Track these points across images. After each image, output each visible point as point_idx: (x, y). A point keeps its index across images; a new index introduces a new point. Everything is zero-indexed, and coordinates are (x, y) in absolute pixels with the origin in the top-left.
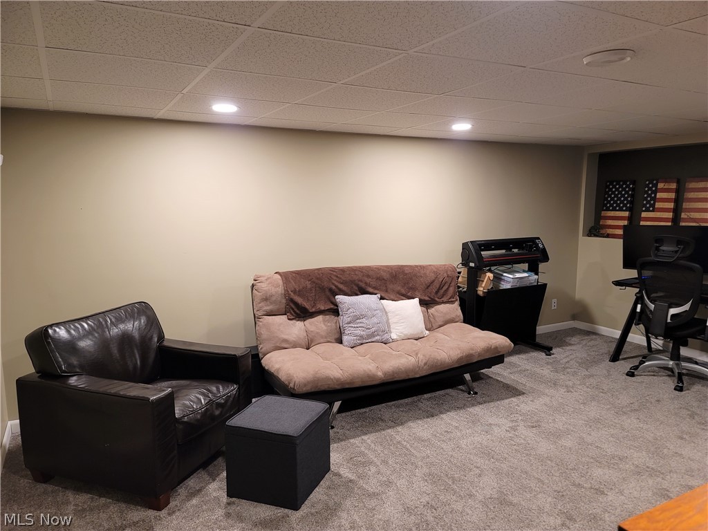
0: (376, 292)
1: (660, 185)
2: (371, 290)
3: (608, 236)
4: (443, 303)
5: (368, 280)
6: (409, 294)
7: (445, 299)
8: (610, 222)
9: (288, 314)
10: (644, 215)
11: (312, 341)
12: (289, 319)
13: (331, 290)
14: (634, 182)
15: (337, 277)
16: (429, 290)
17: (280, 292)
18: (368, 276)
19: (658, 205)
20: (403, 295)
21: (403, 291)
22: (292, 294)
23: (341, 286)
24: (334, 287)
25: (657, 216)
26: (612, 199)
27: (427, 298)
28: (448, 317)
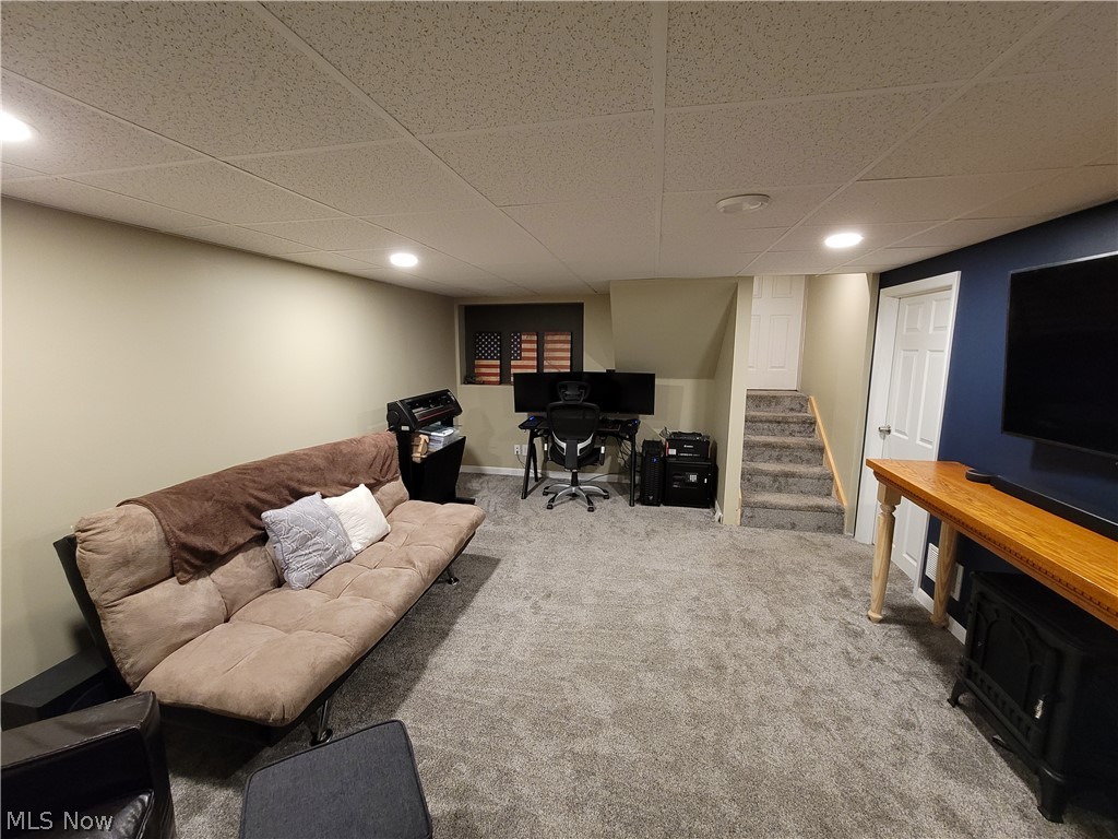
0: (313, 489)
1: (524, 337)
2: (306, 489)
3: (484, 383)
4: (389, 481)
5: (300, 476)
6: (352, 481)
7: (389, 477)
8: (484, 370)
9: (180, 574)
10: (513, 363)
11: (233, 603)
12: (181, 583)
13: (249, 507)
14: (500, 334)
15: (254, 482)
16: (372, 469)
17: (156, 539)
18: (299, 469)
19: (524, 354)
20: (346, 485)
21: (345, 479)
22: (182, 535)
23: (263, 495)
24: (253, 501)
25: (525, 365)
26: (483, 349)
27: (372, 481)
28: (396, 498)
